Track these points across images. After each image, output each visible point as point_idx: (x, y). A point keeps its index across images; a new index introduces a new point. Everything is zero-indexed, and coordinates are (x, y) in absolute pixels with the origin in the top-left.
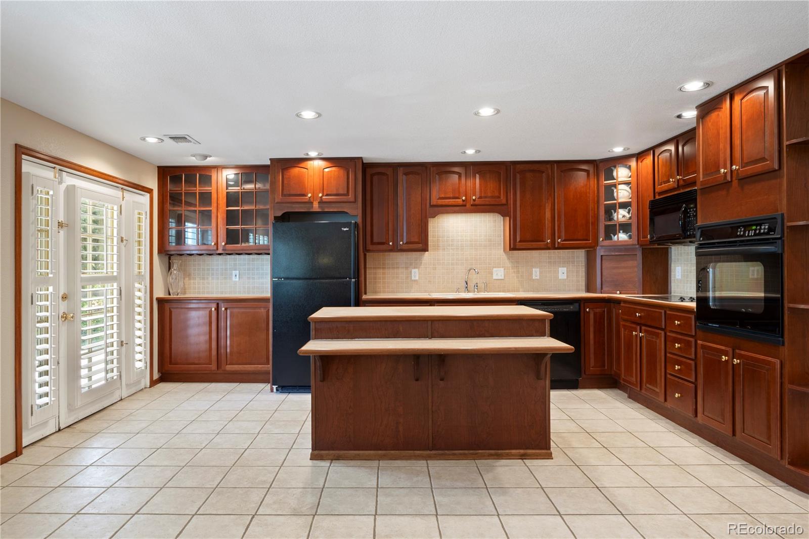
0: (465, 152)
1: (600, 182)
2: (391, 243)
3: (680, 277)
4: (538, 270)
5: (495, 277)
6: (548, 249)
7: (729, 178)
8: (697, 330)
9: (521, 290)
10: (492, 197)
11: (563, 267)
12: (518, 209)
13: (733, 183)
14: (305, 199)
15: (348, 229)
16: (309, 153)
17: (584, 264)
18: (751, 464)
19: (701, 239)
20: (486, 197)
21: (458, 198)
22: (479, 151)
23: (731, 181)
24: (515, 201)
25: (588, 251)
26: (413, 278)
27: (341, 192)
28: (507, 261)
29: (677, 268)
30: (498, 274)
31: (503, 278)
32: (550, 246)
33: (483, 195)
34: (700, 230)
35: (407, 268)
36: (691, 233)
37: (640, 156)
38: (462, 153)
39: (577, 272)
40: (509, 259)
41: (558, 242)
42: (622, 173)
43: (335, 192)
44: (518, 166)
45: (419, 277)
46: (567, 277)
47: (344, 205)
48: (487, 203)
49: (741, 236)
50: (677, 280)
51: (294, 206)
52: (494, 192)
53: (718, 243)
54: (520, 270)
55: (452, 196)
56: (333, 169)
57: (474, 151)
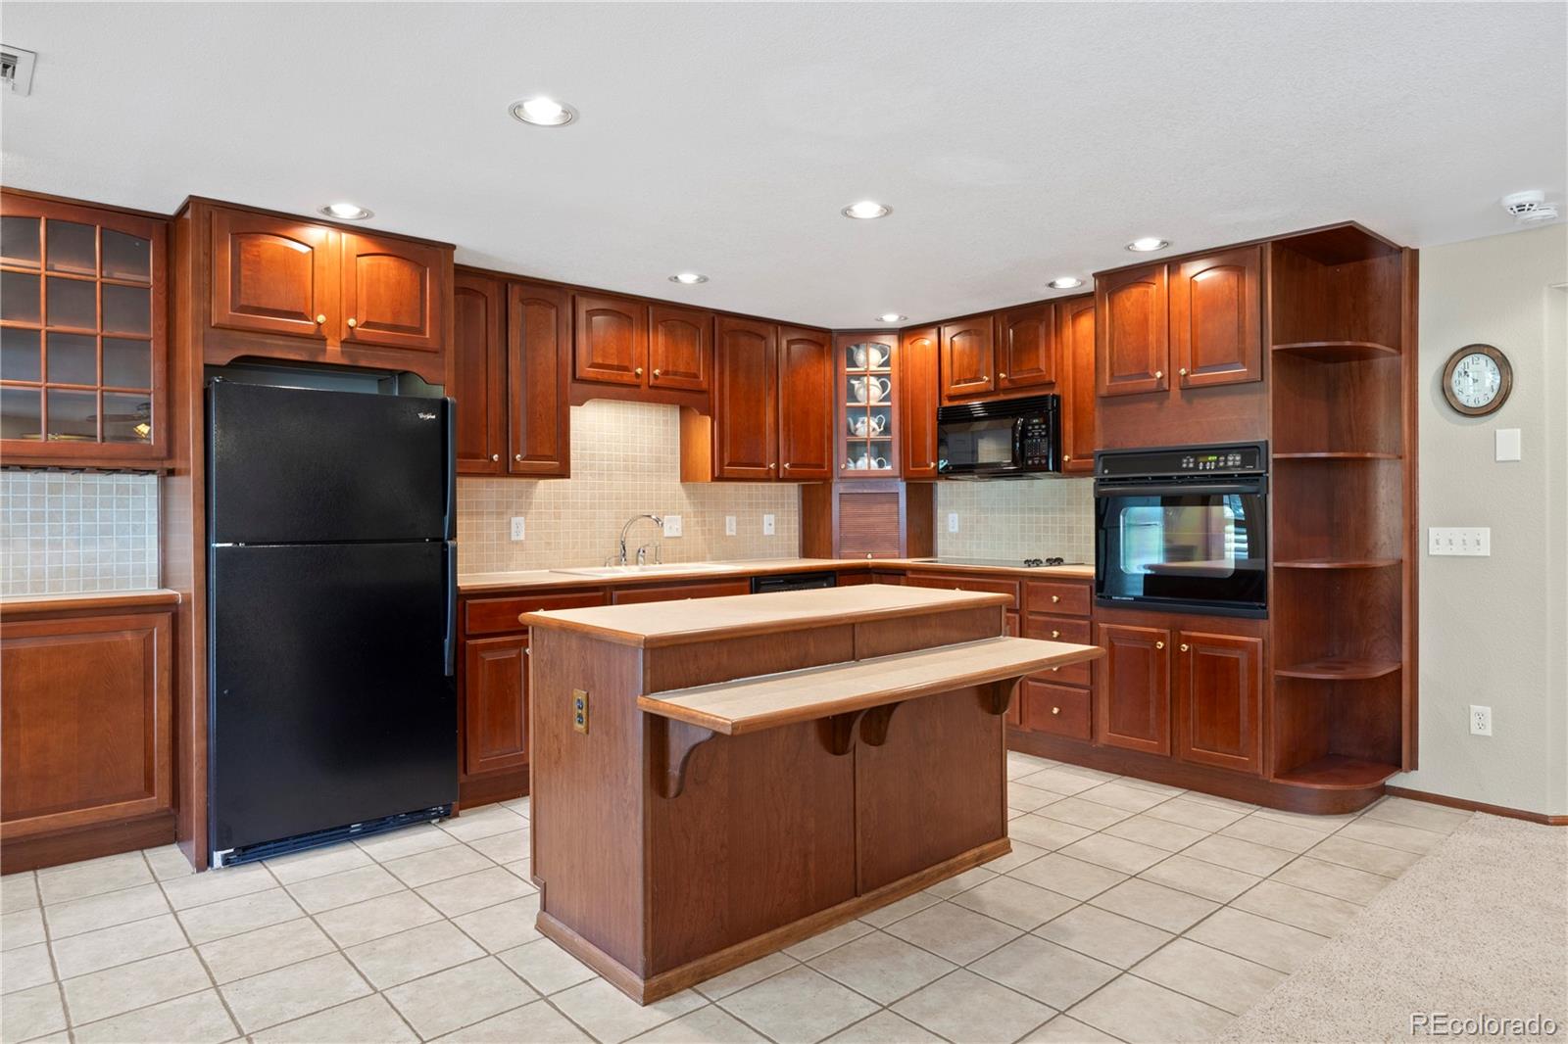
0: (676, 278)
1: (840, 369)
2: (495, 457)
3: (956, 529)
4: (734, 518)
5: (667, 532)
6: (769, 480)
7: (1166, 386)
8: (1094, 607)
9: (708, 556)
10: (686, 375)
11: (769, 513)
12: (727, 402)
13: (1172, 393)
14: (306, 326)
15: (434, 417)
16: (334, 208)
17: (797, 509)
18: (1191, 789)
19: (1106, 471)
20: (675, 373)
21: (625, 369)
22: (705, 280)
23: (1169, 390)
24: (722, 386)
25: (803, 485)
26: (514, 538)
27: (405, 321)
28: (686, 501)
29: (950, 515)
30: (673, 526)
31: (679, 534)
32: (773, 474)
33: (670, 369)
34: (1102, 458)
35: (500, 514)
36: (1036, 462)
37: (907, 333)
38: (671, 279)
39: (789, 523)
40: (689, 497)
41: (785, 468)
42: (870, 358)
43: (388, 320)
44: (727, 320)
45: (526, 534)
46: (776, 529)
47: (411, 355)
48: (677, 385)
49: (1188, 469)
50: (951, 534)
51: (268, 341)
52: (688, 364)
53: (1134, 478)
54: (707, 519)
55: (616, 363)
56: (385, 261)
57: (696, 277)
